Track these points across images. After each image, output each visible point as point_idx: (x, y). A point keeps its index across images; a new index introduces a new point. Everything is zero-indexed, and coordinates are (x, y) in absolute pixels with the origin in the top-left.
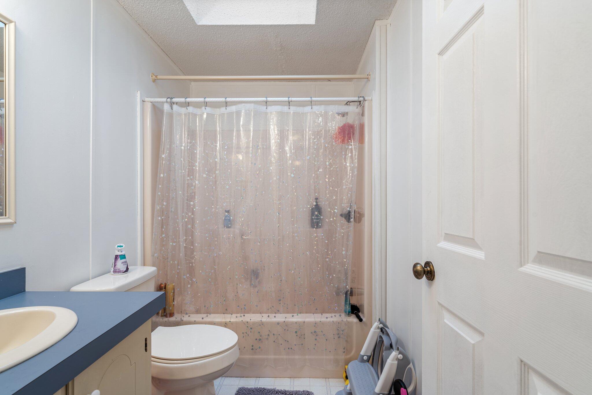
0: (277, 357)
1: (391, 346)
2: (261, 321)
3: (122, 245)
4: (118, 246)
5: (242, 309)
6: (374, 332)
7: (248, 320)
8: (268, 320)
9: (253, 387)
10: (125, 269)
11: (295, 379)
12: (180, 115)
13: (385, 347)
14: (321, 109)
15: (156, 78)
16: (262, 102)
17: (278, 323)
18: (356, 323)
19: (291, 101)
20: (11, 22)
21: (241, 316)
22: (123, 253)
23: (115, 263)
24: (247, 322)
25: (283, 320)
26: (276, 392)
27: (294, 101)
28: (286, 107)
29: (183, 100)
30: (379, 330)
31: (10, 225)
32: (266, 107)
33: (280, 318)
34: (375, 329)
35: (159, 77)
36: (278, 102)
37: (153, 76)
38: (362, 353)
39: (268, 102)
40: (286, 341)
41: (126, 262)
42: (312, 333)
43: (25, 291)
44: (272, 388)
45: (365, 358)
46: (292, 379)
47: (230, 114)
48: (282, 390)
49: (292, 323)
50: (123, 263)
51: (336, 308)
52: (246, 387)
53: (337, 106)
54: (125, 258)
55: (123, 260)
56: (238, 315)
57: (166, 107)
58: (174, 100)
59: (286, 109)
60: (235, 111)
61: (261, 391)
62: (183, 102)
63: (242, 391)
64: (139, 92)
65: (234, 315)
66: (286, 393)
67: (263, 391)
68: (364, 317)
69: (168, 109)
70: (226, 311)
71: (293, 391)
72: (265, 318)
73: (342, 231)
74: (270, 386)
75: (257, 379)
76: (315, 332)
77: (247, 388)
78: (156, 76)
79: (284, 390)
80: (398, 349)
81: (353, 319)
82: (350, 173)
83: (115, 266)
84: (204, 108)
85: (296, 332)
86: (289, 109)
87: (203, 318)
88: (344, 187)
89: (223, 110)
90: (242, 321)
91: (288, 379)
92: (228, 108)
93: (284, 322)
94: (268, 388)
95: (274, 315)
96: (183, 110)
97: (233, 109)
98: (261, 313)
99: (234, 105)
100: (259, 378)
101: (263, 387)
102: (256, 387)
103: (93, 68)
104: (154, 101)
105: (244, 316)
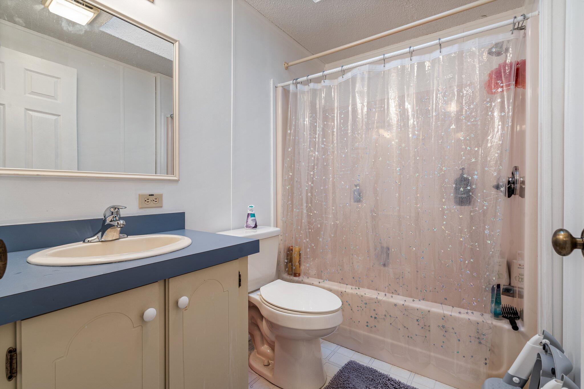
0: (395, 342)
1: (553, 372)
2: (377, 298)
3: (252, 206)
4: (250, 207)
5: (356, 281)
6: (533, 348)
7: (363, 294)
8: (385, 299)
9: (365, 365)
10: (254, 226)
11: (417, 375)
12: (303, 93)
13: (543, 371)
14: (453, 49)
15: (287, 66)
16: (379, 61)
17: (396, 305)
18: (508, 330)
19: (413, 51)
20: (176, 41)
21: (356, 289)
22: (253, 212)
23: (247, 219)
24: (362, 296)
25: (402, 302)
26: (389, 379)
27: (416, 50)
28: (407, 59)
29: (305, 78)
30: (542, 347)
31: (177, 181)
32: (383, 65)
33: (399, 300)
34: (535, 343)
35: (290, 64)
36: (397, 55)
37: (285, 65)
38: (511, 371)
39: (386, 59)
40: (405, 327)
41: (255, 220)
42: (439, 326)
43: (184, 228)
44: (386, 373)
45: (516, 380)
46: (413, 374)
47: (347, 81)
48: (396, 380)
49: (413, 309)
50: (252, 220)
51: (474, 303)
52: (358, 362)
53: (477, 39)
54: (254, 216)
55: (253, 218)
56: (354, 287)
57: (292, 88)
58: (299, 80)
59: (407, 61)
60: (350, 77)
61: (372, 371)
62: (306, 81)
63: (353, 364)
64: (272, 80)
65: (349, 286)
66: (400, 385)
67: (374, 372)
68: (523, 325)
69: (293, 89)
70: (342, 281)
71: (409, 386)
72: (381, 296)
73: (485, 203)
74: (384, 370)
75: (372, 359)
76: (443, 327)
77: (358, 364)
78: (288, 64)
79: (399, 380)
80: (562, 379)
81: (505, 325)
82: (499, 125)
83: (247, 222)
84: (323, 81)
85: (417, 320)
86: (411, 60)
87: (319, 283)
88: (489, 145)
89: (340, 79)
90: (357, 293)
91: (409, 373)
92: (344, 76)
93: (403, 305)
94: (380, 372)
95: (391, 295)
96: (306, 88)
97: (349, 75)
98: (376, 290)
99: (350, 71)
100: (374, 359)
101: (375, 368)
102: (368, 366)
103: (233, 65)
104: (284, 86)
105: (359, 289)
